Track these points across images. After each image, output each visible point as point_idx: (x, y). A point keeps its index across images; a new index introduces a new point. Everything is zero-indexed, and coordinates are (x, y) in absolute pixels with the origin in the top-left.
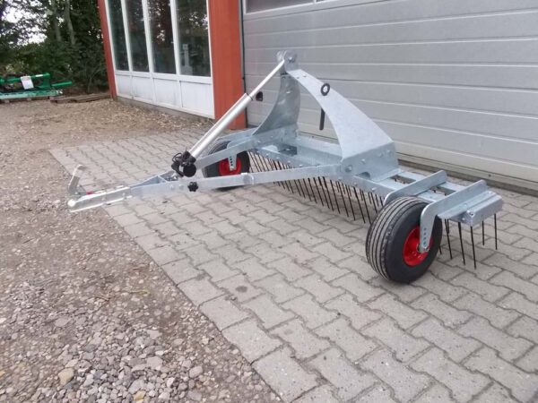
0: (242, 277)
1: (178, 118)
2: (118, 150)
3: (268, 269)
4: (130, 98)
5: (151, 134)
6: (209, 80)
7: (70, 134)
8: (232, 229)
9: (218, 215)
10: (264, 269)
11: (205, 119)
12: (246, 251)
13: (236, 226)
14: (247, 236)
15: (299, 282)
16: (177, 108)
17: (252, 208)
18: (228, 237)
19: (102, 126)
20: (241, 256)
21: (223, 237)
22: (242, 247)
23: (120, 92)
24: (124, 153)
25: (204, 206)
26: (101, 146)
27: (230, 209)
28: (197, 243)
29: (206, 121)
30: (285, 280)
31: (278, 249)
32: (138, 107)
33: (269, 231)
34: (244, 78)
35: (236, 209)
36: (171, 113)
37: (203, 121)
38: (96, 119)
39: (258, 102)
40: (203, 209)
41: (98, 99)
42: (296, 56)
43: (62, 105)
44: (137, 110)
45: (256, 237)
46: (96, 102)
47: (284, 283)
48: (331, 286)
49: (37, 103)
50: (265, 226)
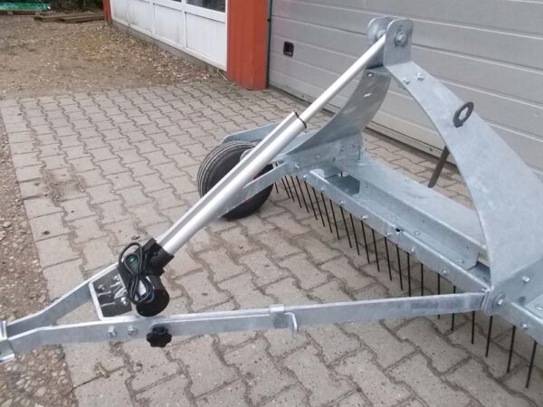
1: (180, 61)
2: (92, 110)
4: (127, 24)
5: (140, 86)
6: (223, 16)
7: (39, 73)
11: (215, 69)
16: (180, 46)
19: (84, 64)
23: (116, 16)
24: (98, 117)
26: (70, 101)
29: (215, 71)
32: (134, 38)
34: (270, 20)
36: (173, 52)
37: (211, 70)
38: (80, 51)
39: (287, 58)
41: (91, 20)
42: (409, 33)
43: (47, 25)
44: (133, 42)
46: (88, 24)
49: (18, 19)
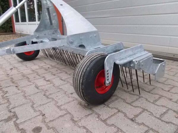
0: (41, 117)
3: (61, 110)
4: (20, 33)
8: (45, 83)
9: (39, 75)
10: (58, 110)
12: (49, 97)
13: (48, 81)
14: (53, 87)
15: (82, 121)
17: (59, 71)
18: (40, 88)
20: (45, 100)
21: (37, 88)
22: (47, 94)
23: (17, 31)
25: (33, 71)
27: (47, 72)
28: (20, 91)
30: (72, 120)
31: (70, 95)
33: (66, 84)
35: (50, 72)
40: (32, 72)
45: (58, 87)
47: (71, 122)
48: (107, 124)
50: (64, 81)
